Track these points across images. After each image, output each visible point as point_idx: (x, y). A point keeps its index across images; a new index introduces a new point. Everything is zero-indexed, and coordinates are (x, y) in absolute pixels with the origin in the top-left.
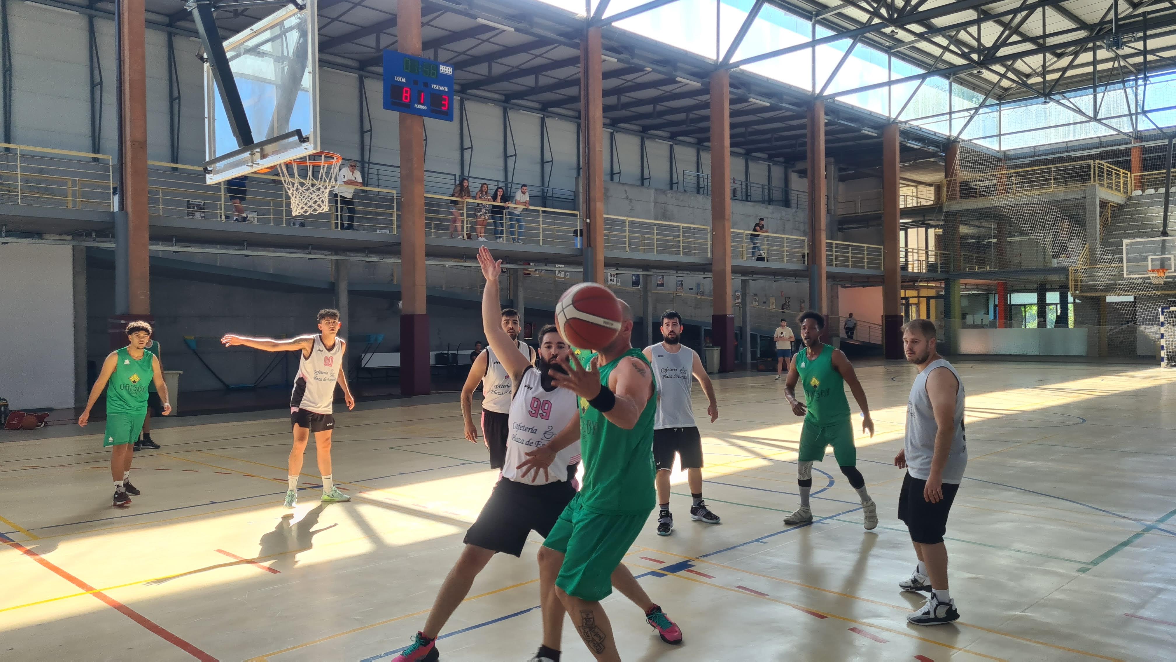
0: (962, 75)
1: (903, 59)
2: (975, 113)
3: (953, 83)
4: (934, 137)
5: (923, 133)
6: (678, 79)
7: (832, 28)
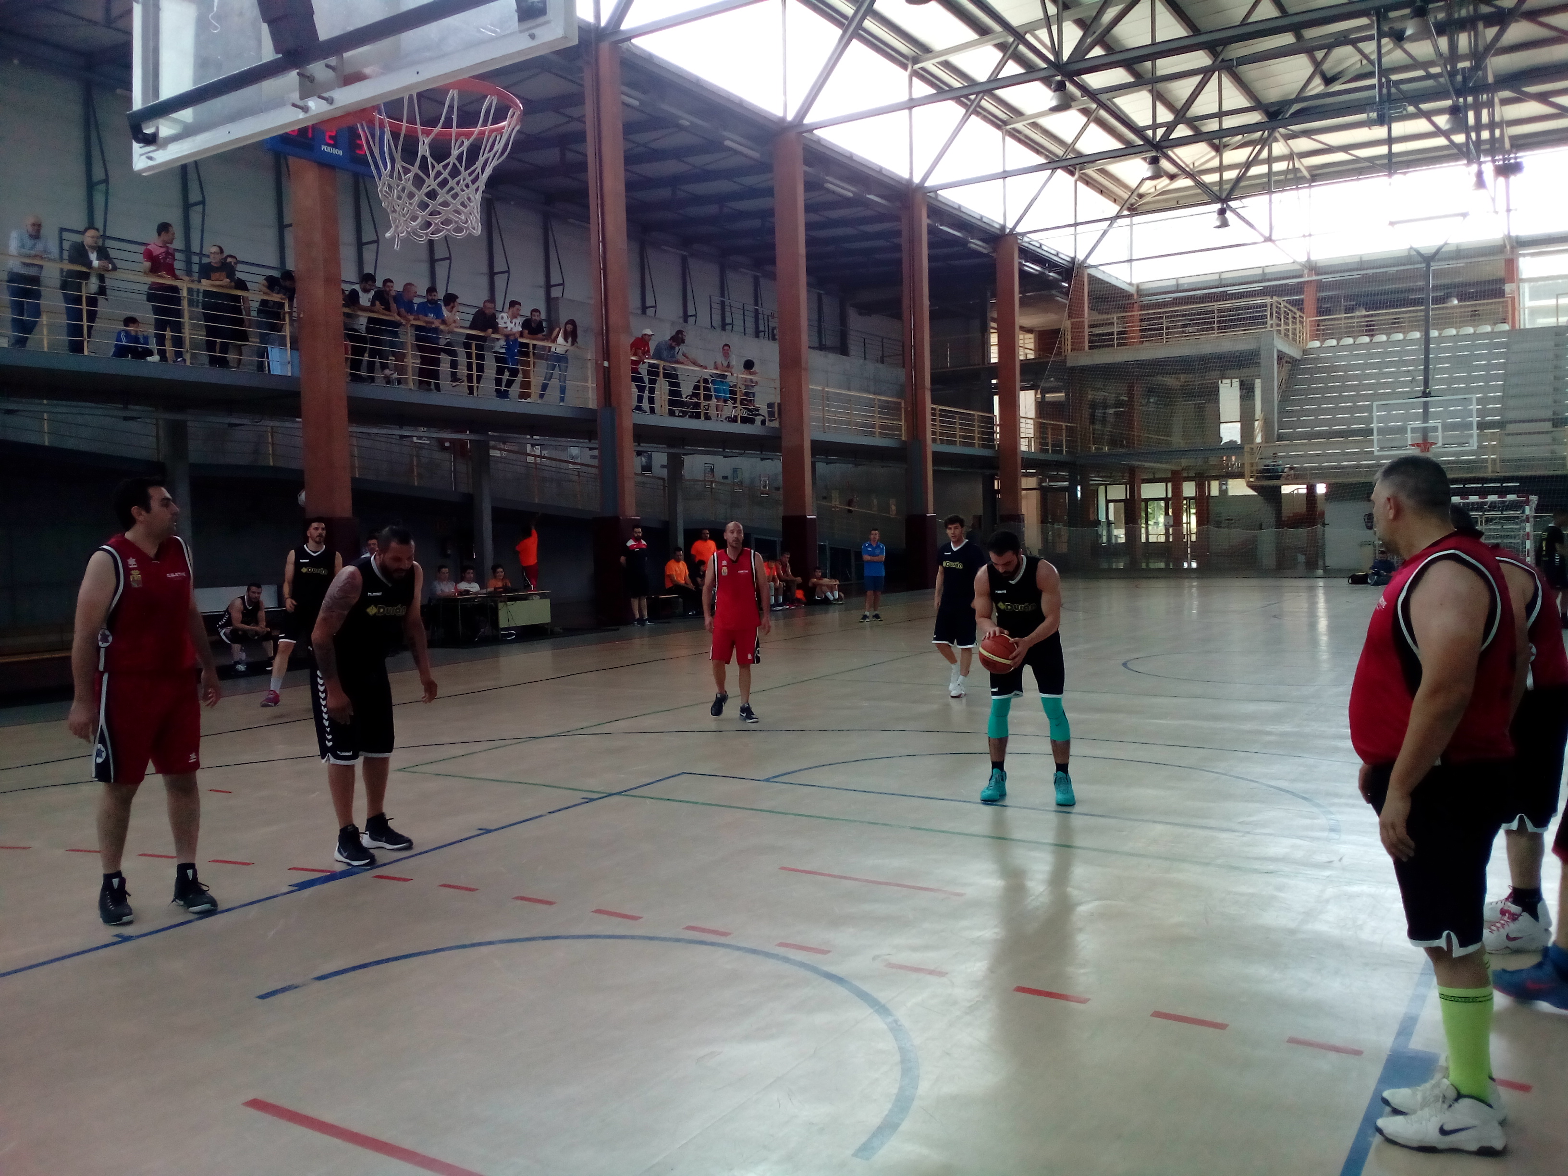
0: (1090, 172)
1: (1020, 141)
2: (1110, 225)
3: (1078, 183)
4: (1056, 258)
5: (1044, 253)
6: (728, 143)
7: (932, 85)
